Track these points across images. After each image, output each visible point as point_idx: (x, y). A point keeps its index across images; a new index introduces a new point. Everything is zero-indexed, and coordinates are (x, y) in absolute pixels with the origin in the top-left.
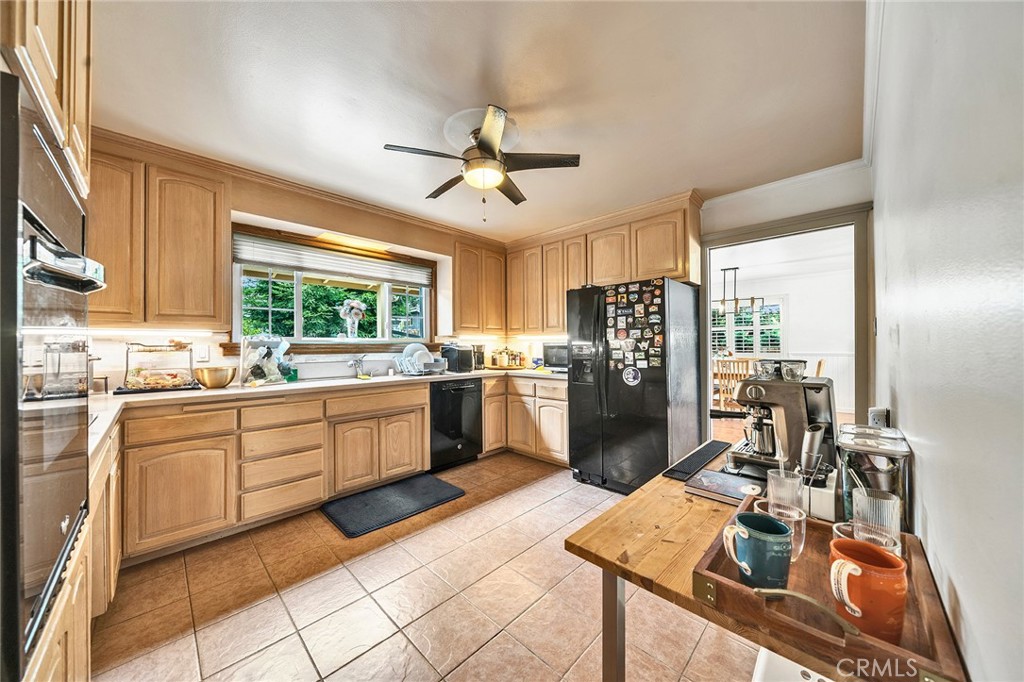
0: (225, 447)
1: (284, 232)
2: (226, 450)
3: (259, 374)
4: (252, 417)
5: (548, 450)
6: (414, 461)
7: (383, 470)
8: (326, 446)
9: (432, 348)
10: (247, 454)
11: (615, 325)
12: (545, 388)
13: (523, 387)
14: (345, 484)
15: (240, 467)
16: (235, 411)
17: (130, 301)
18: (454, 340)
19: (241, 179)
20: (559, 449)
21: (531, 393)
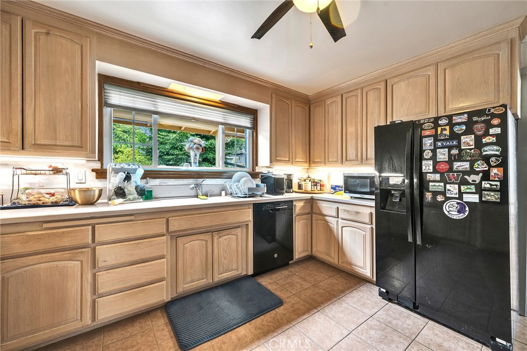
0: (80, 259)
1: (143, 83)
2: (82, 261)
3: (121, 194)
4: (105, 232)
5: (351, 264)
6: (240, 266)
7: (216, 275)
8: (169, 257)
9: (254, 175)
10: (101, 264)
11: (434, 158)
12: (348, 211)
13: (328, 209)
14: (186, 286)
15: (94, 276)
16: (90, 228)
17: (9, 133)
18: (271, 170)
19: (102, 34)
20: (362, 265)
21: (334, 214)
